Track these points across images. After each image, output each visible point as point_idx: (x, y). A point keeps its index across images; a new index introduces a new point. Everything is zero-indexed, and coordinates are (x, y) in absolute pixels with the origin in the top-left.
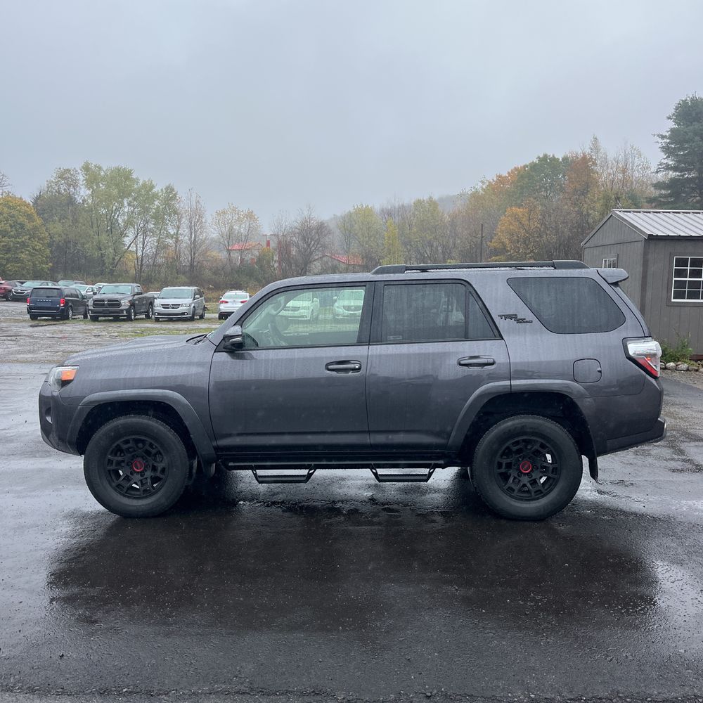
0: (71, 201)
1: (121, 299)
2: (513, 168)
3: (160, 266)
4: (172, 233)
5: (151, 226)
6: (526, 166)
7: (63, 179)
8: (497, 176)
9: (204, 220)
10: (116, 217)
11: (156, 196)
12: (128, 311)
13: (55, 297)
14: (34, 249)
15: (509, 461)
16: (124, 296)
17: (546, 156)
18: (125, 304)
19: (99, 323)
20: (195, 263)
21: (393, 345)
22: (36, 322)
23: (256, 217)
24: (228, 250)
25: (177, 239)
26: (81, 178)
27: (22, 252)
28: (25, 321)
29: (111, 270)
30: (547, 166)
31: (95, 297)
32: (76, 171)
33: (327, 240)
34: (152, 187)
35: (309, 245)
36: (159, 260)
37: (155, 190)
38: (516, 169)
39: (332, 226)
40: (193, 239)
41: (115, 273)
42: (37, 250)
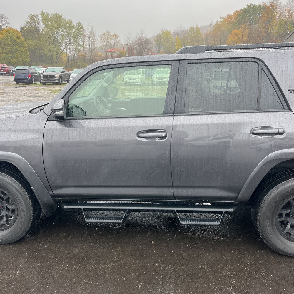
0: (37, 30)
1: (56, 74)
2: (235, 11)
3: (76, 59)
4: (81, 44)
5: (72, 41)
6: (242, 10)
7: (33, 20)
8: (228, 15)
9: (95, 38)
10: (57, 37)
11: (73, 27)
12: (59, 80)
13: (26, 73)
14: (22, 52)
15: (288, 211)
16: (57, 73)
17: (251, 4)
18: (57, 77)
19: (46, 86)
20: (92, 58)
21: (195, 117)
22: (18, 85)
23: (118, 36)
24: (106, 52)
25: (84, 47)
26: (40, 18)
27: (17, 53)
28: (13, 84)
29: (56, 61)
30: (251, 9)
31: (44, 74)
32: (38, 16)
33: (149, 46)
34: (71, 23)
35: (141, 49)
36: (76, 57)
37: (73, 24)
38: (237, 11)
39: (152, 40)
40: (90, 47)
41: (57, 63)
42: (23, 52)
